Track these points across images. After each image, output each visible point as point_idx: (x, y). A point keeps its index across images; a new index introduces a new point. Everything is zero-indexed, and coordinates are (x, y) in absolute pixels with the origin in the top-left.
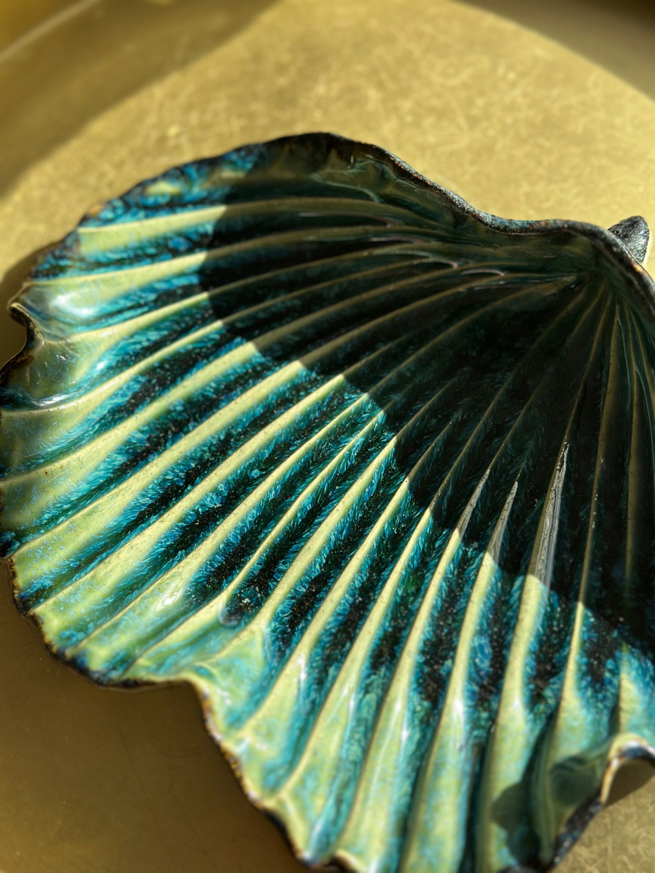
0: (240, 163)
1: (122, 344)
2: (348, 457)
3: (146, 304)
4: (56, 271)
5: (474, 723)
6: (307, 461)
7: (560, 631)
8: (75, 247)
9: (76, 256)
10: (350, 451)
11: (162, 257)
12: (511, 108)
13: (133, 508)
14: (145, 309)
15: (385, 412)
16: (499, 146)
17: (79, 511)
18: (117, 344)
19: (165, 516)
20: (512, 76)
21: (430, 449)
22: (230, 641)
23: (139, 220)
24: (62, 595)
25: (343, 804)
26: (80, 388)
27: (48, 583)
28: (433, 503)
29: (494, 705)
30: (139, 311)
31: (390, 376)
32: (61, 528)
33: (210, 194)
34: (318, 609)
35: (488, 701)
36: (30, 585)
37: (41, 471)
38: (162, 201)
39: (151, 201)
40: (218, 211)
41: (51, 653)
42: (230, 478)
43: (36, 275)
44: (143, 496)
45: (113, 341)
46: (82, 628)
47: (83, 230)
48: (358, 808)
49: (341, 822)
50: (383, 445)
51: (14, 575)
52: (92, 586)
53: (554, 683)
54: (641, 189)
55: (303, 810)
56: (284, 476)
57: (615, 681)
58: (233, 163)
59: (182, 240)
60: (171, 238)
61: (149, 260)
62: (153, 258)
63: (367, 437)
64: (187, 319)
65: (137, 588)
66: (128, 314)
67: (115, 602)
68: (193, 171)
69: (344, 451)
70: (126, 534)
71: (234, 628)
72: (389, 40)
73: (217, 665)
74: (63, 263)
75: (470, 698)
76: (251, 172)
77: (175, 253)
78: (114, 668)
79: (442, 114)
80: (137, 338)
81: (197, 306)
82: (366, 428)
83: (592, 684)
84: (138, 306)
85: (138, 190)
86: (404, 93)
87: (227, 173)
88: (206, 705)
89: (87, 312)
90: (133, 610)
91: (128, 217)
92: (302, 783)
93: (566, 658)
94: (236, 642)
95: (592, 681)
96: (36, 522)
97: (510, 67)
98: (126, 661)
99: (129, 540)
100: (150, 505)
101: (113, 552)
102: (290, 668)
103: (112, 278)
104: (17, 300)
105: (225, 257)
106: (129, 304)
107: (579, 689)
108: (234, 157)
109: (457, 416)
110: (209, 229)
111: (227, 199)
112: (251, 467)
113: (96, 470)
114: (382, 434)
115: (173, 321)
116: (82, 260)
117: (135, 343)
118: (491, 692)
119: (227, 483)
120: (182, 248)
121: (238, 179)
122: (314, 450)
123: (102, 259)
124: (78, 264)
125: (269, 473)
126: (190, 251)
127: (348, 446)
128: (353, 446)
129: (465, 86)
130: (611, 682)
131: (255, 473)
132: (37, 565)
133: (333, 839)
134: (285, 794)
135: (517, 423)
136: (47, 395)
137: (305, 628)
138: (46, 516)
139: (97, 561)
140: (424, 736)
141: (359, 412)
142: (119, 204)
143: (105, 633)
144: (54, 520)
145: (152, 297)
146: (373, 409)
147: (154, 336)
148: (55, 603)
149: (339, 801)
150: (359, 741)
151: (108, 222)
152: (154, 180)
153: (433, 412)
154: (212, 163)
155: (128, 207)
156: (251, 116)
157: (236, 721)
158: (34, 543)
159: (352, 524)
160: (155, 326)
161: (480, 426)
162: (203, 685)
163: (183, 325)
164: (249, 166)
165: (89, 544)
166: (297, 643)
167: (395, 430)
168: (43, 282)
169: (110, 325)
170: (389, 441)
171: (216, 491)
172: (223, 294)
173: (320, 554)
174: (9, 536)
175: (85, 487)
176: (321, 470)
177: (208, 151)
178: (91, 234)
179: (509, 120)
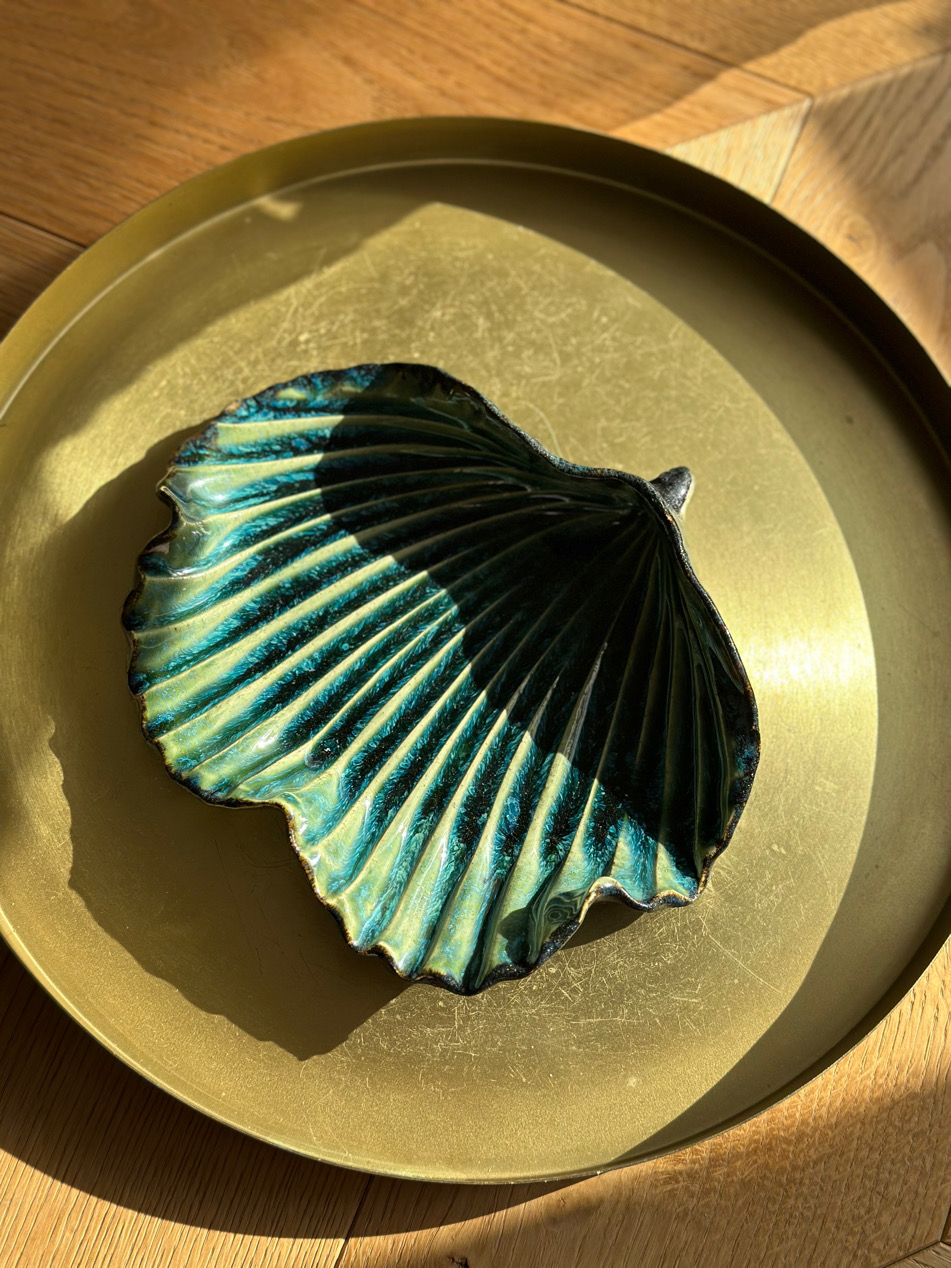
0: (359, 380)
1: (245, 527)
2: (423, 641)
3: (268, 494)
4: (195, 459)
5: (499, 864)
6: (389, 641)
7: (577, 799)
8: (213, 439)
9: (213, 448)
10: (426, 636)
11: (285, 455)
12: (601, 349)
13: (243, 665)
14: (267, 498)
15: (460, 608)
16: (586, 382)
17: (198, 663)
18: (241, 527)
19: (268, 674)
20: (604, 320)
21: (491, 642)
22: (311, 780)
23: (269, 420)
24: (181, 729)
25: (387, 911)
26: (209, 562)
27: (170, 718)
28: (488, 686)
29: (516, 852)
30: (262, 499)
31: (467, 576)
32: (183, 675)
33: (330, 403)
34: (385, 763)
35: (512, 848)
36: (156, 718)
37: (172, 627)
38: (290, 404)
39: (280, 404)
40: (338, 418)
41: (171, 774)
42: (324, 649)
43: (179, 461)
44: (252, 656)
45: (238, 523)
46: (196, 756)
47: (219, 425)
48: (398, 914)
49: (384, 923)
50: (454, 634)
51: (144, 709)
52: (206, 724)
53: (565, 840)
54: (701, 435)
55: (357, 910)
56: (369, 652)
57: (614, 843)
58: (353, 379)
59: (303, 441)
60: (294, 438)
61: (274, 456)
62: (278, 454)
63: (441, 625)
64: (301, 509)
65: (241, 730)
66: (252, 501)
67: (222, 739)
68: (318, 381)
69: (420, 636)
70: (236, 686)
71: (316, 770)
72: (502, 274)
73: (301, 796)
74: (201, 452)
75: (496, 844)
76: (367, 388)
77: (297, 452)
78: (220, 790)
79: (540, 348)
80: (259, 522)
81: (310, 499)
82: (441, 619)
83: (595, 844)
84: (262, 495)
85: (271, 393)
86: (509, 325)
87: (347, 388)
88: (291, 824)
89: (220, 498)
90: (237, 747)
91: (260, 416)
92: (359, 890)
93: (579, 821)
94: (316, 781)
95: (595, 841)
96: (164, 668)
97: (604, 312)
98: (229, 785)
99: (237, 691)
100: (257, 664)
101: (223, 699)
102: (358, 806)
103: (242, 469)
104: (164, 484)
105: (338, 459)
106: (254, 492)
107: (585, 846)
108: (355, 374)
109: (518, 616)
110: (328, 433)
111: (344, 411)
112: (343, 641)
113: (215, 630)
114: (453, 625)
115: (289, 510)
116: (219, 451)
117: (256, 526)
118: (515, 842)
119: (321, 652)
120: (302, 448)
121: (356, 393)
122: (396, 632)
123: (235, 451)
124: (214, 454)
125: (357, 647)
126: (309, 451)
127: (425, 632)
128: (429, 633)
129: (563, 324)
130: (610, 843)
131: (346, 646)
132: (162, 703)
133: (377, 933)
134: (344, 896)
135: (565, 628)
136: (181, 567)
137: (373, 776)
138: (172, 664)
139: (210, 705)
140: (457, 869)
141: (437, 604)
142: (253, 403)
143: (214, 762)
144: (178, 668)
145: (274, 488)
146: (448, 604)
147: (272, 522)
148: (175, 735)
149: (384, 909)
150: (406, 868)
151: (243, 419)
152: (285, 386)
153: (498, 611)
154: (334, 377)
155: (260, 407)
156: (373, 331)
157: (312, 840)
158: (161, 685)
159: (420, 697)
160: (273, 513)
161: (535, 626)
162: (289, 808)
163: (297, 515)
164: (367, 384)
165: (205, 690)
166: (365, 788)
167: (465, 623)
168: (185, 468)
169: (236, 510)
170: (458, 631)
171: (311, 658)
172: (333, 491)
173: (391, 718)
174: (142, 677)
175: (205, 643)
176: (400, 649)
177: (332, 364)
178: (228, 429)
179: (597, 360)
